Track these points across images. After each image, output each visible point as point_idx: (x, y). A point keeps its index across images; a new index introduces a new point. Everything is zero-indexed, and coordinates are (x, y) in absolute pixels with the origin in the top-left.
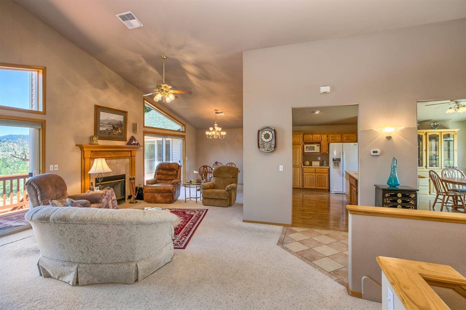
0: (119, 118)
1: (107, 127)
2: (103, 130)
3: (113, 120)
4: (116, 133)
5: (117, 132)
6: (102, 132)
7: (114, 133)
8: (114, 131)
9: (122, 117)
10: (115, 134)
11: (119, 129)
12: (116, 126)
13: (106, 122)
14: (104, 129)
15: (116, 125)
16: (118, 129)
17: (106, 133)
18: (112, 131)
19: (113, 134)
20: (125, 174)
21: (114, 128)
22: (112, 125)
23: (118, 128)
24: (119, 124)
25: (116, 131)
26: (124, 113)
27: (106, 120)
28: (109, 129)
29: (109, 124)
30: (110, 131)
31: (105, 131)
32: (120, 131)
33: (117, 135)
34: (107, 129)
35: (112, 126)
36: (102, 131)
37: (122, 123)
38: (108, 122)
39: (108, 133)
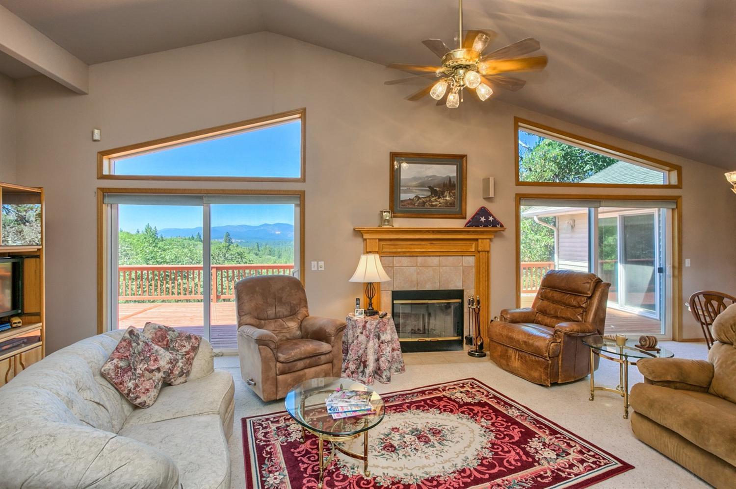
0: (448, 171)
1: (417, 191)
3: (431, 177)
4: (437, 203)
5: (441, 200)
6: (405, 203)
7: (434, 203)
8: (433, 199)
9: (454, 168)
10: (436, 205)
11: (446, 193)
12: (438, 189)
13: (414, 183)
14: (412, 196)
15: (438, 186)
16: (443, 194)
17: (414, 205)
18: (428, 199)
19: (432, 206)
20: (461, 289)
21: (434, 192)
22: (430, 187)
23: (443, 193)
24: (445, 185)
25: (439, 198)
26: (458, 160)
27: (415, 179)
28: (421, 197)
29: (422, 185)
30: (423, 199)
31: (413, 199)
32: (448, 198)
33: (440, 206)
34: (416, 197)
35: (427, 188)
36: (406, 200)
37: (452, 180)
38: (420, 181)
39: (419, 203)
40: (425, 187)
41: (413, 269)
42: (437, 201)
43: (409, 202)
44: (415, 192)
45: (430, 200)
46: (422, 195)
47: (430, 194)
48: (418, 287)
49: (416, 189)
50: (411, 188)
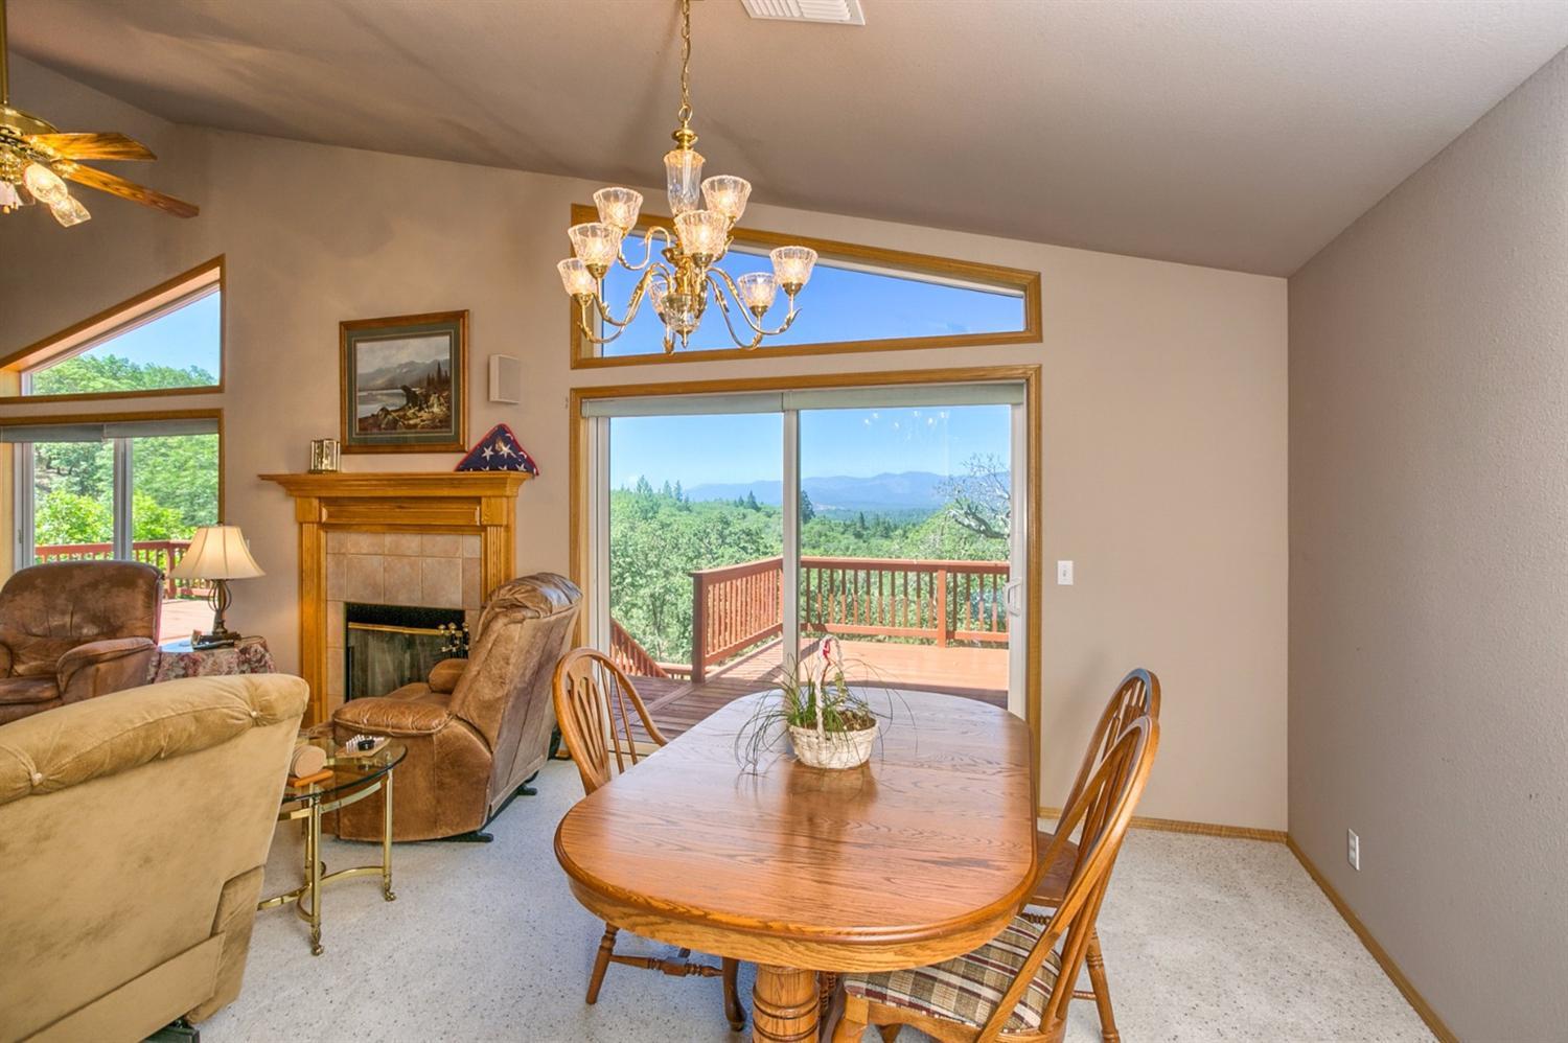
0: (428, 351)
1: (385, 398)
2: (369, 415)
3: (406, 365)
4: (418, 421)
5: (424, 415)
6: (365, 424)
7: (411, 422)
8: (410, 413)
9: (444, 341)
10: (415, 426)
11: (433, 399)
12: (417, 390)
13: (380, 382)
15: (419, 383)
16: (427, 402)
17: (378, 427)
18: (401, 413)
19: (410, 427)
20: (461, 606)
21: (412, 398)
22: (405, 388)
23: (427, 397)
24: (430, 381)
25: (419, 410)
26: (451, 323)
27: (380, 372)
28: (390, 409)
29: (391, 385)
30: (394, 414)
31: (377, 415)
32: (436, 409)
33: (423, 427)
34: (382, 410)
35: (401, 391)
36: (367, 418)
37: (444, 369)
38: (389, 376)
39: (387, 424)
40: (397, 388)
41: (376, 560)
42: (417, 417)
43: (371, 421)
44: (380, 401)
45: (405, 415)
46: (393, 405)
47: (405, 402)
48: (387, 598)
49: (382, 394)
50: (374, 392)
